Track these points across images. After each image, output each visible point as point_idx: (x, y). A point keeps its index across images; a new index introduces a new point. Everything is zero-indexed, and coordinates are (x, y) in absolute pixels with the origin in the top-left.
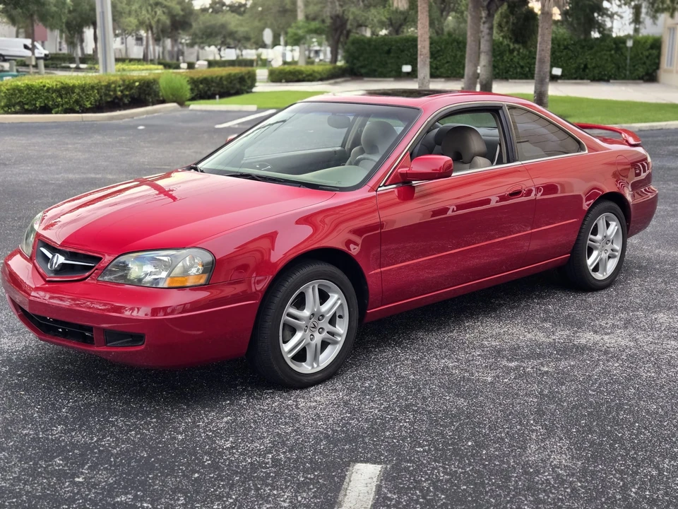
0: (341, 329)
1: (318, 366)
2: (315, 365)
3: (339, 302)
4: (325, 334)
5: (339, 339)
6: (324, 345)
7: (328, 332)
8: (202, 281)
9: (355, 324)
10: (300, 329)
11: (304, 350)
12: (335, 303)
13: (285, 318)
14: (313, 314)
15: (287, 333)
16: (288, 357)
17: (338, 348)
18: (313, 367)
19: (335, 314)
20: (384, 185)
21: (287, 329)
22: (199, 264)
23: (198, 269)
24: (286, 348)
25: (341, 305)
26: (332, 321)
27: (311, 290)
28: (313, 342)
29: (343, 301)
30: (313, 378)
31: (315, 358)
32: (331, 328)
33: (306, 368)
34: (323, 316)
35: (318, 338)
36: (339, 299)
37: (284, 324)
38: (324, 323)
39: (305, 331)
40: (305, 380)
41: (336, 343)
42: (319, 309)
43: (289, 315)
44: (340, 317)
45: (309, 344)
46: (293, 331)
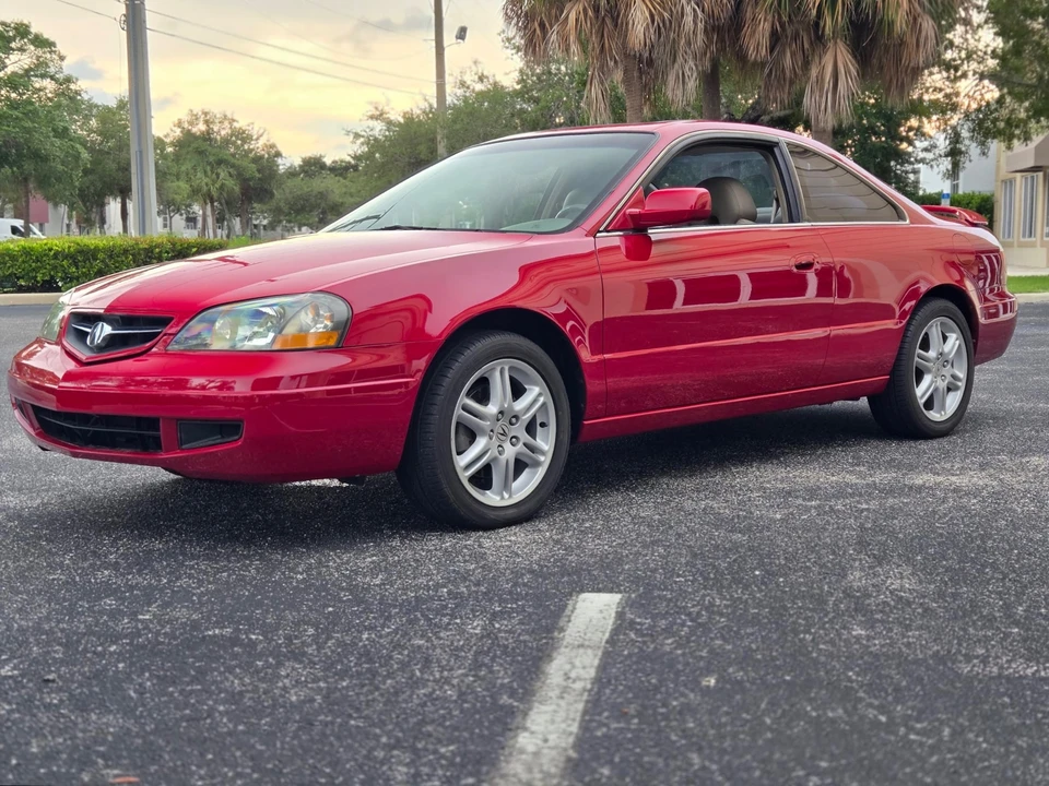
0: (546, 443)
1: (510, 496)
2: (506, 495)
3: (542, 399)
4: (520, 447)
5: (542, 458)
6: (520, 466)
7: (525, 444)
8: (332, 343)
9: (566, 438)
10: (483, 433)
11: (487, 469)
12: (535, 401)
13: (458, 411)
14: (501, 412)
15: (463, 438)
16: (464, 476)
17: (541, 472)
18: (503, 498)
19: (534, 419)
20: (606, 230)
21: (461, 430)
22: (326, 318)
23: (326, 327)
24: (461, 461)
25: (544, 404)
26: (531, 429)
27: (497, 374)
28: (503, 458)
29: (546, 398)
30: (502, 513)
31: (506, 486)
32: (529, 439)
33: (492, 498)
34: (516, 417)
35: (510, 452)
36: (540, 395)
37: (458, 424)
38: (519, 430)
39: (491, 438)
40: (492, 515)
41: (537, 464)
42: (510, 407)
43: (465, 408)
44: (543, 425)
45: (495, 459)
46: (472, 436)
